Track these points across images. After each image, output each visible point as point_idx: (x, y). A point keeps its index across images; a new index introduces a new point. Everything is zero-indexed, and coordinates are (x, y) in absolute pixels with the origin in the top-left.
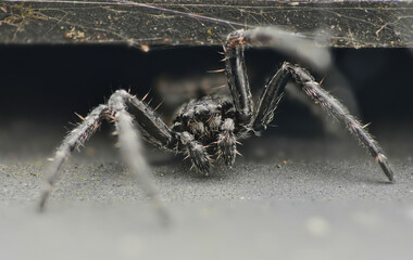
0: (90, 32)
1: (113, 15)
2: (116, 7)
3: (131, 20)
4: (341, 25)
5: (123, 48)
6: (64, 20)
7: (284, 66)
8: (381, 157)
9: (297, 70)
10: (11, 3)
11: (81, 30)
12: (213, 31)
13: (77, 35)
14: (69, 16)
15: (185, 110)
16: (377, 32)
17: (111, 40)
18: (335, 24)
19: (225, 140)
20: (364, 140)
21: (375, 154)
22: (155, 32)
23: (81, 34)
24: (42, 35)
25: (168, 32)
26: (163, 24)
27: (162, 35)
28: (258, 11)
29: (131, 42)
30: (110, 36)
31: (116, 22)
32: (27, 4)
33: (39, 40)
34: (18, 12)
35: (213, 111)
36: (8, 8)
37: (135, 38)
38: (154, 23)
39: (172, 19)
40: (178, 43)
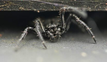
0: (25, 8)
1: (31, 3)
2: (32, 1)
3: (35, 5)
4: (86, 5)
5: (33, 11)
6: (19, 5)
7: (71, 15)
8: (94, 37)
9: (74, 15)
10: (6, 1)
11: (23, 7)
12: (55, 7)
13: (22, 8)
14: (20, 4)
15: (49, 26)
16: (95, 7)
17: (30, 10)
18: (85, 5)
19: (58, 33)
20: (90, 32)
21: (92, 36)
22: (41, 7)
23: (23, 8)
24: (13, 8)
25: (44, 7)
26: (43, 5)
27: (43, 8)
28: (66, 2)
29: (35, 10)
30: (30, 8)
31: (31, 5)
32: (10, 1)
33: (13, 10)
34: (8, 3)
35: (55, 27)
36: (5, 2)
37: (36, 9)
38: (41, 5)
39: (45, 4)
40: (46, 10)
